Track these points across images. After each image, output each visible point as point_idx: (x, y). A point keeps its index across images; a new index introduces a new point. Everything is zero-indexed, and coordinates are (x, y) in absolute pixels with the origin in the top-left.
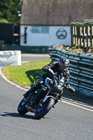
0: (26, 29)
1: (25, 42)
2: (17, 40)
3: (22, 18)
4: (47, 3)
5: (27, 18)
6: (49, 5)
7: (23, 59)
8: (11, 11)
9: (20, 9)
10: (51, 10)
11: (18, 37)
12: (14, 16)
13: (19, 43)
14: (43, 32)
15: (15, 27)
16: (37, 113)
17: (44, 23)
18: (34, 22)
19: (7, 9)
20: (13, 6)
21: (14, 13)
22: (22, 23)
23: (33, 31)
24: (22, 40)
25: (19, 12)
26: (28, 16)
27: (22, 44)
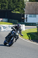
0: (27, 15)
1: (27, 21)
2: (23, 20)
3: (25, 11)
4: (35, 5)
5: (27, 11)
6: (36, 6)
7: (25, 28)
8: (21, 8)
9: (24, 8)
10: (37, 8)
11: (24, 19)
12: (22, 10)
13: (24, 21)
14: (34, 17)
15: (23, 15)
16: (9, 44)
17: (34, 13)
18: (30, 13)
19: (19, 7)
20: (22, 6)
21: (22, 9)
22: (25, 13)
23: (30, 17)
24: (25, 20)
25: (24, 9)
26: (28, 10)
27: (25, 22)
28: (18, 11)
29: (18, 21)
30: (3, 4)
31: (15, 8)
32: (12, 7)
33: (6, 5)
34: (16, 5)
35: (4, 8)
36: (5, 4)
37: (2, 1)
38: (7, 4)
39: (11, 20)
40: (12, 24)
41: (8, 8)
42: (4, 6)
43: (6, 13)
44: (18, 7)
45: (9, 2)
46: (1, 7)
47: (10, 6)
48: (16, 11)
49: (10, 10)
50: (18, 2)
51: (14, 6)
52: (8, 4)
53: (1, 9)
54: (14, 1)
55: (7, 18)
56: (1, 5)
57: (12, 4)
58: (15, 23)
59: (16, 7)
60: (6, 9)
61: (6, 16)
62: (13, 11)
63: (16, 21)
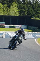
16: (13, 47)
28: (38, 17)
29: (37, 28)
30: (22, 10)
31: (34, 14)
32: (32, 13)
33: (25, 12)
34: (36, 11)
35: (23, 15)
36: (24, 10)
37: (21, 7)
38: (26, 10)
39: (30, 27)
40: (32, 31)
41: (28, 15)
42: (23, 12)
43: (25, 19)
44: (38, 13)
45: (28, 8)
46: (20, 13)
47: (30, 12)
48: (35, 17)
49: (29, 16)
50: (38, 8)
51: (34, 12)
52: (28, 10)
53: (20, 15)
54: (34, 7)
55: (26, 25)
56: (20, 11)
57: (32, 10)
58: (34, 30)
59: (36, 14)
60: (25, 15)
61: (25, 22)
62: (32, 17)
63: (36, 27)
